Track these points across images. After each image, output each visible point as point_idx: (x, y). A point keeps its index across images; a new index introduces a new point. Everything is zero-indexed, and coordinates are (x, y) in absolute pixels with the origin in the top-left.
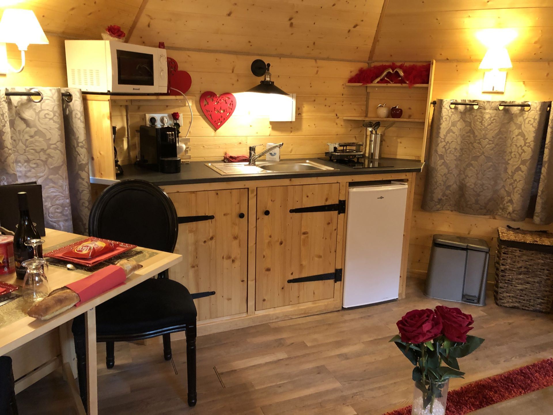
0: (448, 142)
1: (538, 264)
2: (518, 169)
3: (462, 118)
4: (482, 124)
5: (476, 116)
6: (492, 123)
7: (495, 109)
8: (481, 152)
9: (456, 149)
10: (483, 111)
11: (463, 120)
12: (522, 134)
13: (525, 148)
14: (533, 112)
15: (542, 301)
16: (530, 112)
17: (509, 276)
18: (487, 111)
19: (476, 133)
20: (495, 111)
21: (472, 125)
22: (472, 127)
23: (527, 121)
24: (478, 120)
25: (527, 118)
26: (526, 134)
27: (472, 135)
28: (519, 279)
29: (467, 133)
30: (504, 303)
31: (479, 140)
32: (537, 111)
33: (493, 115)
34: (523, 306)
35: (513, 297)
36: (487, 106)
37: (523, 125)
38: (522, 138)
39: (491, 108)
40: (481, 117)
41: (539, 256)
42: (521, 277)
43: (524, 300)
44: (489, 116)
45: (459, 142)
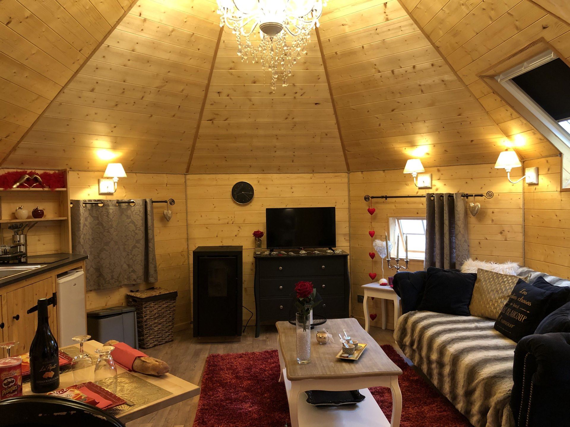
0: (84, 234)
1: (164, 308)
2: (135, 247)
3: (90, 214)
4: (108, 217)
5: (103, 212)
6: (114, 216)
7: (115, 206)
8: (111, 238)
9: (89, 239)
10: (108, 208)
11: (91, 215)
12: (133, 222)
13: (137, 231)
14: (137, 207)
15: (169, 333)
16: (136, 206)
17: (149, 323)
18: (111, 207)
19: (105, 225)
20: (115, 207)
21: (100, 219)
22: (100, 220)
23: (134, 213)
24: (105, 214)
25: (133, 211)
26: (135, 221)
27: (101, 227)
28: (155, 323)
29: (96, 225)
30: (149, 346)
31: (108, 229)
32: (141, 205)
33: (114, 210)
34: (159, 342)
35: (153, 338)
36: (110, 203)
37: (132, 216)
38: (133, 225)
39: (113, 205)
40: (107, 212)
41: (164, 302)
42: (156, 321)
43: (159, 338)
44: (112, 211)
45: (91, 233)
